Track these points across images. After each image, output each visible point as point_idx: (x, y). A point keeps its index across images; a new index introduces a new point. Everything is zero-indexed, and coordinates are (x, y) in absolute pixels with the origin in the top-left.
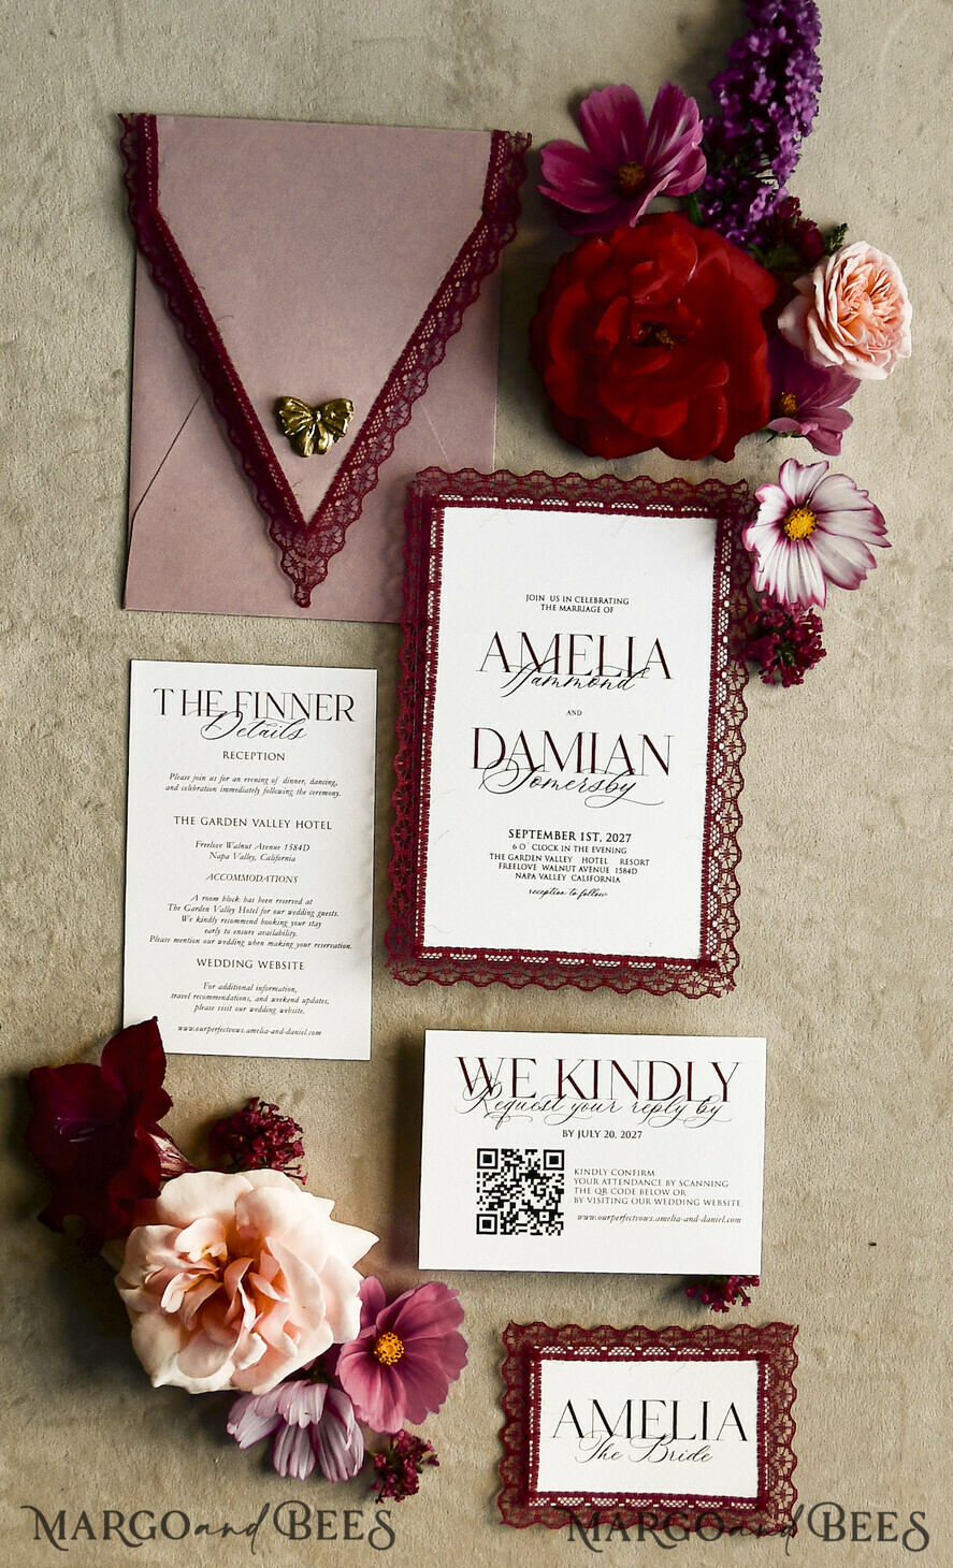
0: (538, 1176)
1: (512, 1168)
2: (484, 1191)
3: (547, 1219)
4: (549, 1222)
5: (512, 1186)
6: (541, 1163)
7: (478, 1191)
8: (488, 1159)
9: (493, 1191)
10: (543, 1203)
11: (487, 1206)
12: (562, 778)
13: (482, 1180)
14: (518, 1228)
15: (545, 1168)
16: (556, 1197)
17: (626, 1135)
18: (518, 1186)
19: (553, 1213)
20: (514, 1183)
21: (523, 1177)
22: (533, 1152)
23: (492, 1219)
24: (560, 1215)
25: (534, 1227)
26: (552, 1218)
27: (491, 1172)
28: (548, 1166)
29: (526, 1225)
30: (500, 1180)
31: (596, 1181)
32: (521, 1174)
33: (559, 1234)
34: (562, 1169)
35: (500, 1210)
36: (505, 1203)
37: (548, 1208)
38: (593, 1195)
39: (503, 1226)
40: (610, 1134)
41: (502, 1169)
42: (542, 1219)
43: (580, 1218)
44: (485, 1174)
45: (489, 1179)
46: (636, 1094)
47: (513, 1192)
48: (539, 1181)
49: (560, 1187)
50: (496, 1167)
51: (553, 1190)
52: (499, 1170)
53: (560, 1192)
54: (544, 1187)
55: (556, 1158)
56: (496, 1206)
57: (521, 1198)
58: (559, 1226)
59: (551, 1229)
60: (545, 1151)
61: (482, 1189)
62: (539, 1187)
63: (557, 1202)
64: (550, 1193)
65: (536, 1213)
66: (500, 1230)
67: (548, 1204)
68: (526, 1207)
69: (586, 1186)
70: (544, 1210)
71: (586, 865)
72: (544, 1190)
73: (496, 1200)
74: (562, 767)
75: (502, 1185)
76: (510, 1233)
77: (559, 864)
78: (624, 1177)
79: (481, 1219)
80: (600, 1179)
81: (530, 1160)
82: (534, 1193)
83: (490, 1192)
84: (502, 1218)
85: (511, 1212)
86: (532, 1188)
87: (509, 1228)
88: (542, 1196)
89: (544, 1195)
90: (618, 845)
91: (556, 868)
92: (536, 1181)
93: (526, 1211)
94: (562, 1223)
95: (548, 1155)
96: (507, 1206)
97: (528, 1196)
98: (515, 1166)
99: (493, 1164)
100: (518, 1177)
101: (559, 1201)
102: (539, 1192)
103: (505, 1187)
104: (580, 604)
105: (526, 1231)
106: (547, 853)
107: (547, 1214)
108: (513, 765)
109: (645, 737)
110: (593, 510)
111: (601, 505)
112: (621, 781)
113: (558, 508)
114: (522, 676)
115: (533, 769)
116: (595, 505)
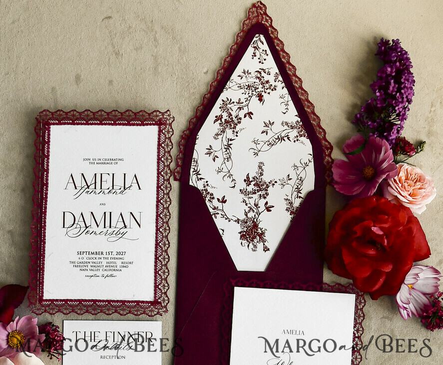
12: (98, 230)
71: (108, 265)
74: (98, 226)
77: (97, 265)
90: (121, 256)
91: (95, 267)
104: (104, 161)
106: (92, 260)
108: (78, 226)
109: (131, 213)
110: (109, 124)
111: (112, 122)
112: (122, 231)
113: (95, 124)
114: (82, 191)
115: (87, 227)
116: (110, 122)
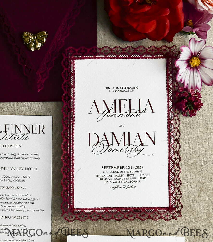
12: (119, 148)
71: (129, 177)
74: (119, 144)
90: (139, 170)
91: (118, 179)
104: (122, 89)
106: (115, 174)
108: (102, 145)
109: (146, 133)
110: (125, 58)
111: (127, 56)
112: (139, 148)
113: (113, 58)
114: (104, 115)
115: (109, 146)
116: (126, 56)
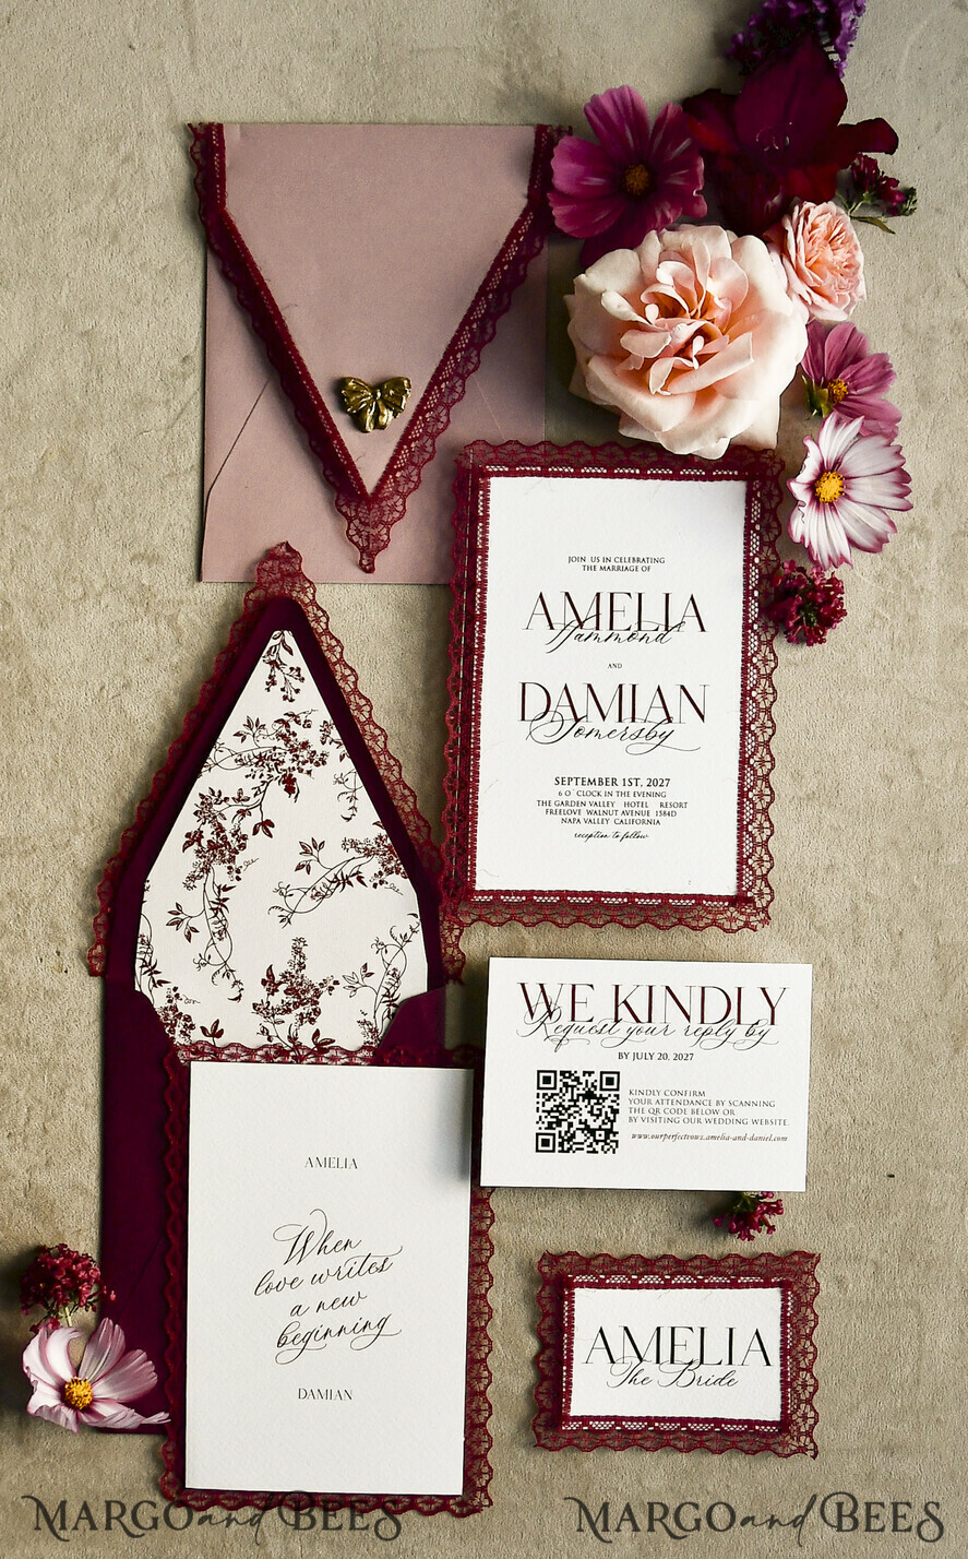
0: (594, 1097)
1: (570, 1089)
2: (543, 1111)
3: (603, 1138)
4: (605, 1141)
5: (570, 1106)
6: (598, 1084)
7: (538, 1111)
8: (547, 1080)
9: (552, 1111)
10: (599, 1122)
11: (546, 1125)
12: (604, 727)
13: (541, 1100)
14: (574, 1147)
15: (602, 1089)
16: (611, 1116)
17: (678, 1057)
18: (575, 1106)
19: (609, 1132)
20: (572, 1103)
21: (581, 1098)
22: (590, 1073)
23: (551, 1138)
24: (615, 1134)
25: (591, 1145)
26: (607, 1137)
27: (550, 1092)
28: (604, 1086)
29: (582, 1143)
30: (559, 1101)
31: (649, 1102)
32: (579, 1095)
33: (614, 1152)
34: (617, 1089)
35: (558, 1129)
36: (563, 1123)
37: (603, 1127)
38: (647, 1114)
39: (561, 1144)
40: (663, 1056)
41: (561, 1089)
42: (598, 1138)
43: (634, 1136)
44: (544, 1095)
45: (548, 1100)
46: (688, 1018)
47: (570, 1112)
48: (595, 1101)
49: (615, 1107)
50: (555, 1088)
51: (609, 1110)
52: (557, 1091)
53: (615, 1112)
54: (600, 1107)
55: (611, 1080)
56: (554, 1126)
57: (578, 1118)
58: (614, 1145)
59: (606, 1147)
60: (602, 1073)
61: (541, 1109)
62: (596, 1107)
63: (612, 1122)
64: (606, 1113)
65: (593, 1132)
66: (558, 1148)
67: (604, 1123)
68: (583, 1126)
69: (641, 1106)
70: (600, 1129)
71: (628, 809)
72: (600, 1110)
73: (554, 1120)
74: (604, 718)
75: (561, 1105)
76: (568, 1151)
77: (602, 809)
78: (676, 1098)
79: (540, 1137)
80: (654, 1099)
81: (587, 1081)
82: (591, 1112)
83: (549, 1112)
84: (560, 1137)
85: (568, 1131)
86: (589, 1108)
87: (566, 1146)
88: (598, 1116)
89: (600, 1115)
90: (658, 789)
91: (600, 813)
92: (593, 1101)
93: (583, 1130)
94: (617, 1142)
95: (605, 1076)
96: (565, 1124)
97: (585, 1116)
98: (573, 1087)
99: (552, 1085)
100: (575, 1098)
101: (614, 1120)
102: (596, 1112)
103: (563, 1107)
104: (620, 564)
105: (582, 1149)
106: (592, 799)
107: (603, 1133)
108: (557, 717)
109: (682, 687)
110: (630, 476)
111: (638, 471)
112: (660, 730)
113: (597, 475)
114: (566, 633)
115: (577, 720)
116: (632, 471)
